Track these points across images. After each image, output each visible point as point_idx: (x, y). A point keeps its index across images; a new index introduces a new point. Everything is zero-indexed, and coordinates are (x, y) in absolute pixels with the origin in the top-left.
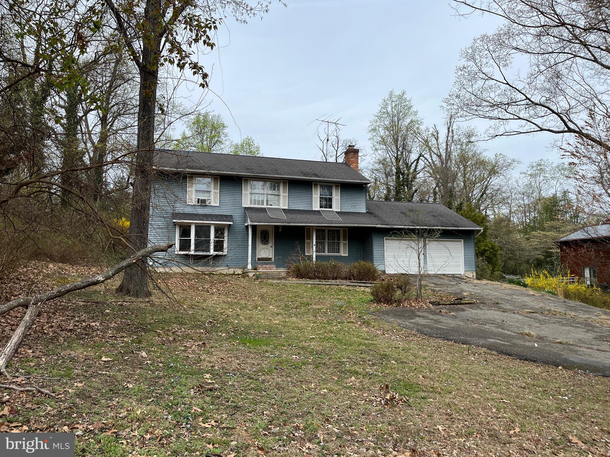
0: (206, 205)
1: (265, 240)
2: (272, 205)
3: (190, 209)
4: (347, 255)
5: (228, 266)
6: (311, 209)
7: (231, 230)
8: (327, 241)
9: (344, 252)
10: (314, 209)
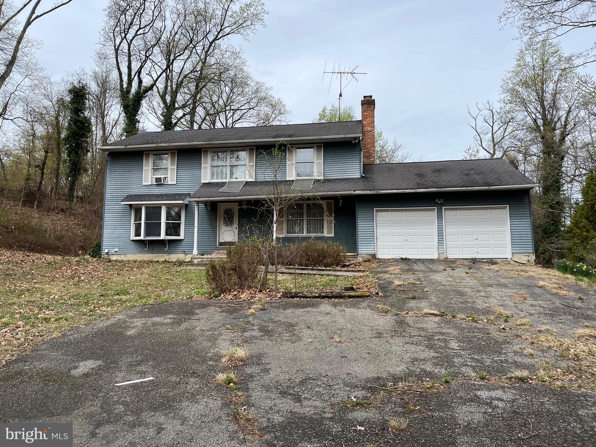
0: (162, 184)
1: (229, 221)
2: (237, 178)
3: (146, 190)
4: (333, 235)
5: (184, 252)
6: (285, 179)
7: (189, 211)
8: (305, 218)
9: (328, 232)
10: (288, 179)
